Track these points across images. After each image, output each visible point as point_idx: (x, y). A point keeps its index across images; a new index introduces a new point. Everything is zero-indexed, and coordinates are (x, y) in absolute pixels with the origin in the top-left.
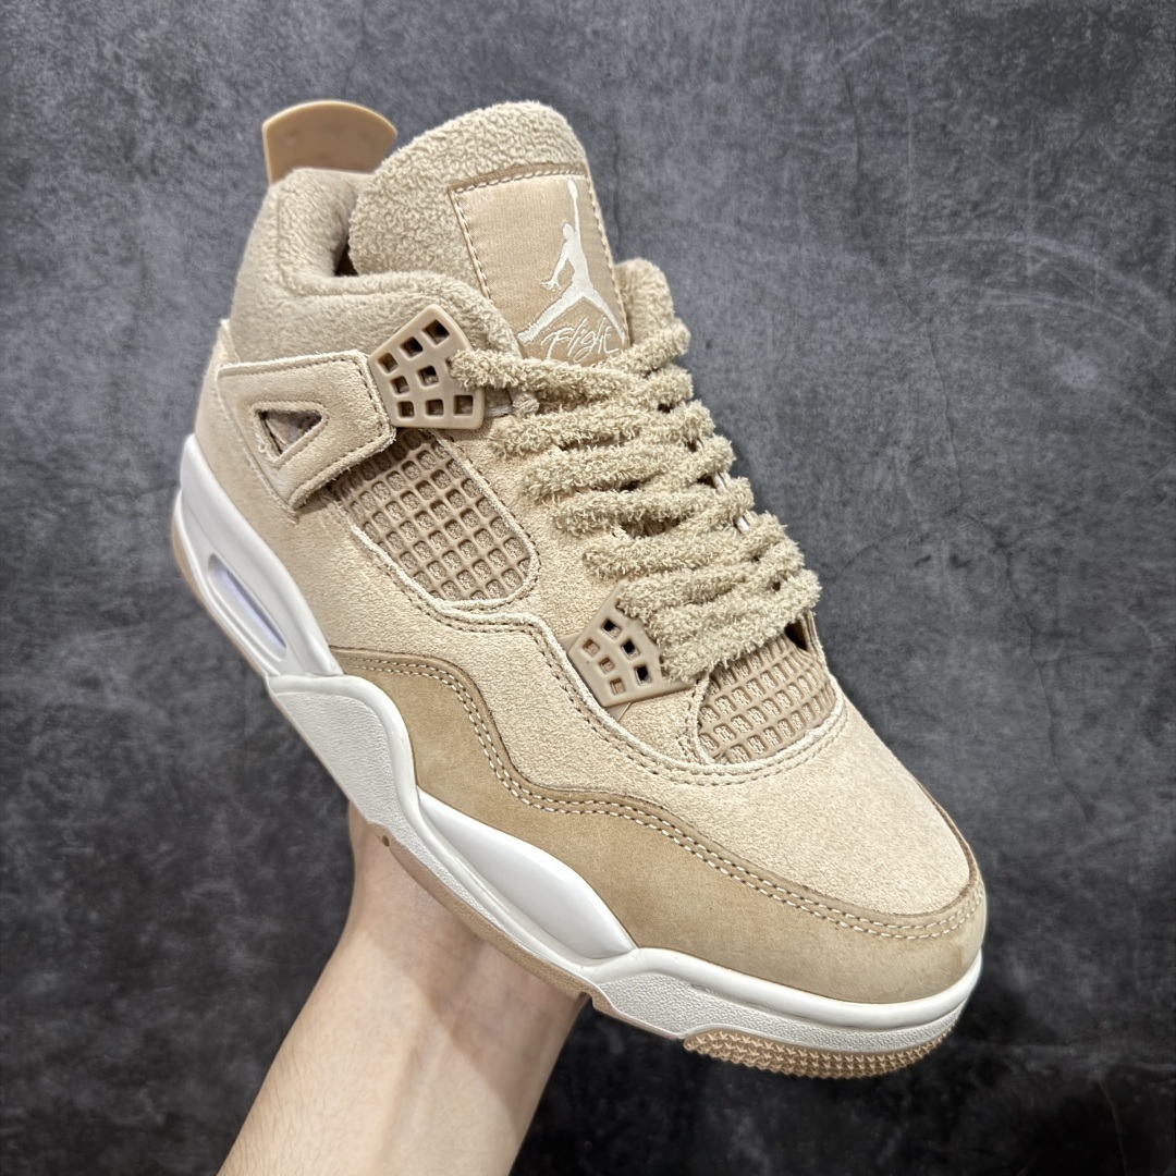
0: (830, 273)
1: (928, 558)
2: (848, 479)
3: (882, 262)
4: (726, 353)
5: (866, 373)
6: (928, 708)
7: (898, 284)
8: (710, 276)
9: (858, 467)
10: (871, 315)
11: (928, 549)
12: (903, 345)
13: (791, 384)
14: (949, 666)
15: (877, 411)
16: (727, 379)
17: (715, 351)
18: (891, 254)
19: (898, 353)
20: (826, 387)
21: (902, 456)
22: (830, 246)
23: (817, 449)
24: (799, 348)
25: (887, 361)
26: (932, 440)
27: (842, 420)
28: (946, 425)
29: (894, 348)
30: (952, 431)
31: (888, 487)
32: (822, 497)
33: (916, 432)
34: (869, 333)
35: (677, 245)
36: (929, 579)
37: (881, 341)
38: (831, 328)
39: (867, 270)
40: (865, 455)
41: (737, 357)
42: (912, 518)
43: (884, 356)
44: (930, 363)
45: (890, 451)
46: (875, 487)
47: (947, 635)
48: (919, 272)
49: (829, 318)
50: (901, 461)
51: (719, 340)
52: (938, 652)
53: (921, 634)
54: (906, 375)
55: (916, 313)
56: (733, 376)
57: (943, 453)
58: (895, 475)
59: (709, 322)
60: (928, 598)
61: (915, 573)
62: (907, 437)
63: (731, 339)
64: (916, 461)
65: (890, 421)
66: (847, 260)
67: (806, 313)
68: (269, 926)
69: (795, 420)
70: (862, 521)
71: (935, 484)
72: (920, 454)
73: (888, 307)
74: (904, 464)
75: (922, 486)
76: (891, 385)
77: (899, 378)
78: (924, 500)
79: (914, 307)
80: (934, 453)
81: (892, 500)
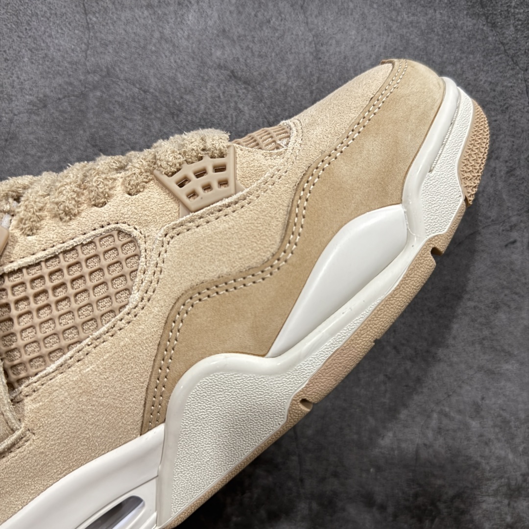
0: (456, 31)
1: (514, 242)
3: (494, 25)
6: (506, 347)
7: (505, 41)
8: (369, 29)
10: (484, 64)
11: (515, 235)
12: (507, 87)
14: (523, 318)
18: (499, 20)
19: (502, 92)
21: (500, 167)
22: (457, 12)
25: (494, 98)
26: (522, 157)
29: (499, 88)
31: (490, 190)
33: (512, 151)
35: (345, 5)
36: (514, 257)
37: (491, 83)
39: (482, 30)
42: (506, 213)
43: (492, 94)
44: (524, 101)
47: (523, 296)
48: (519, 33)
49: (454, 64)
50: (500, 171)
52: (516, 308)
53: (506, 295)
54: (507, 108)
55: (516, 63)
58: (496, 181)
60: (512, 270)
61: (505, 252)
62: (505, 153)
64: (510, 172)
66: (469, 23)
71: (523, 188)
72: (514, 166)
73: (497, 58)
74: (502, 173)
75: (513, 190)
76: (496, 115)
77: (502, 110)
78: (515, 200)
79: (515, 59)
80: (524, 166)
81: (492, 198)
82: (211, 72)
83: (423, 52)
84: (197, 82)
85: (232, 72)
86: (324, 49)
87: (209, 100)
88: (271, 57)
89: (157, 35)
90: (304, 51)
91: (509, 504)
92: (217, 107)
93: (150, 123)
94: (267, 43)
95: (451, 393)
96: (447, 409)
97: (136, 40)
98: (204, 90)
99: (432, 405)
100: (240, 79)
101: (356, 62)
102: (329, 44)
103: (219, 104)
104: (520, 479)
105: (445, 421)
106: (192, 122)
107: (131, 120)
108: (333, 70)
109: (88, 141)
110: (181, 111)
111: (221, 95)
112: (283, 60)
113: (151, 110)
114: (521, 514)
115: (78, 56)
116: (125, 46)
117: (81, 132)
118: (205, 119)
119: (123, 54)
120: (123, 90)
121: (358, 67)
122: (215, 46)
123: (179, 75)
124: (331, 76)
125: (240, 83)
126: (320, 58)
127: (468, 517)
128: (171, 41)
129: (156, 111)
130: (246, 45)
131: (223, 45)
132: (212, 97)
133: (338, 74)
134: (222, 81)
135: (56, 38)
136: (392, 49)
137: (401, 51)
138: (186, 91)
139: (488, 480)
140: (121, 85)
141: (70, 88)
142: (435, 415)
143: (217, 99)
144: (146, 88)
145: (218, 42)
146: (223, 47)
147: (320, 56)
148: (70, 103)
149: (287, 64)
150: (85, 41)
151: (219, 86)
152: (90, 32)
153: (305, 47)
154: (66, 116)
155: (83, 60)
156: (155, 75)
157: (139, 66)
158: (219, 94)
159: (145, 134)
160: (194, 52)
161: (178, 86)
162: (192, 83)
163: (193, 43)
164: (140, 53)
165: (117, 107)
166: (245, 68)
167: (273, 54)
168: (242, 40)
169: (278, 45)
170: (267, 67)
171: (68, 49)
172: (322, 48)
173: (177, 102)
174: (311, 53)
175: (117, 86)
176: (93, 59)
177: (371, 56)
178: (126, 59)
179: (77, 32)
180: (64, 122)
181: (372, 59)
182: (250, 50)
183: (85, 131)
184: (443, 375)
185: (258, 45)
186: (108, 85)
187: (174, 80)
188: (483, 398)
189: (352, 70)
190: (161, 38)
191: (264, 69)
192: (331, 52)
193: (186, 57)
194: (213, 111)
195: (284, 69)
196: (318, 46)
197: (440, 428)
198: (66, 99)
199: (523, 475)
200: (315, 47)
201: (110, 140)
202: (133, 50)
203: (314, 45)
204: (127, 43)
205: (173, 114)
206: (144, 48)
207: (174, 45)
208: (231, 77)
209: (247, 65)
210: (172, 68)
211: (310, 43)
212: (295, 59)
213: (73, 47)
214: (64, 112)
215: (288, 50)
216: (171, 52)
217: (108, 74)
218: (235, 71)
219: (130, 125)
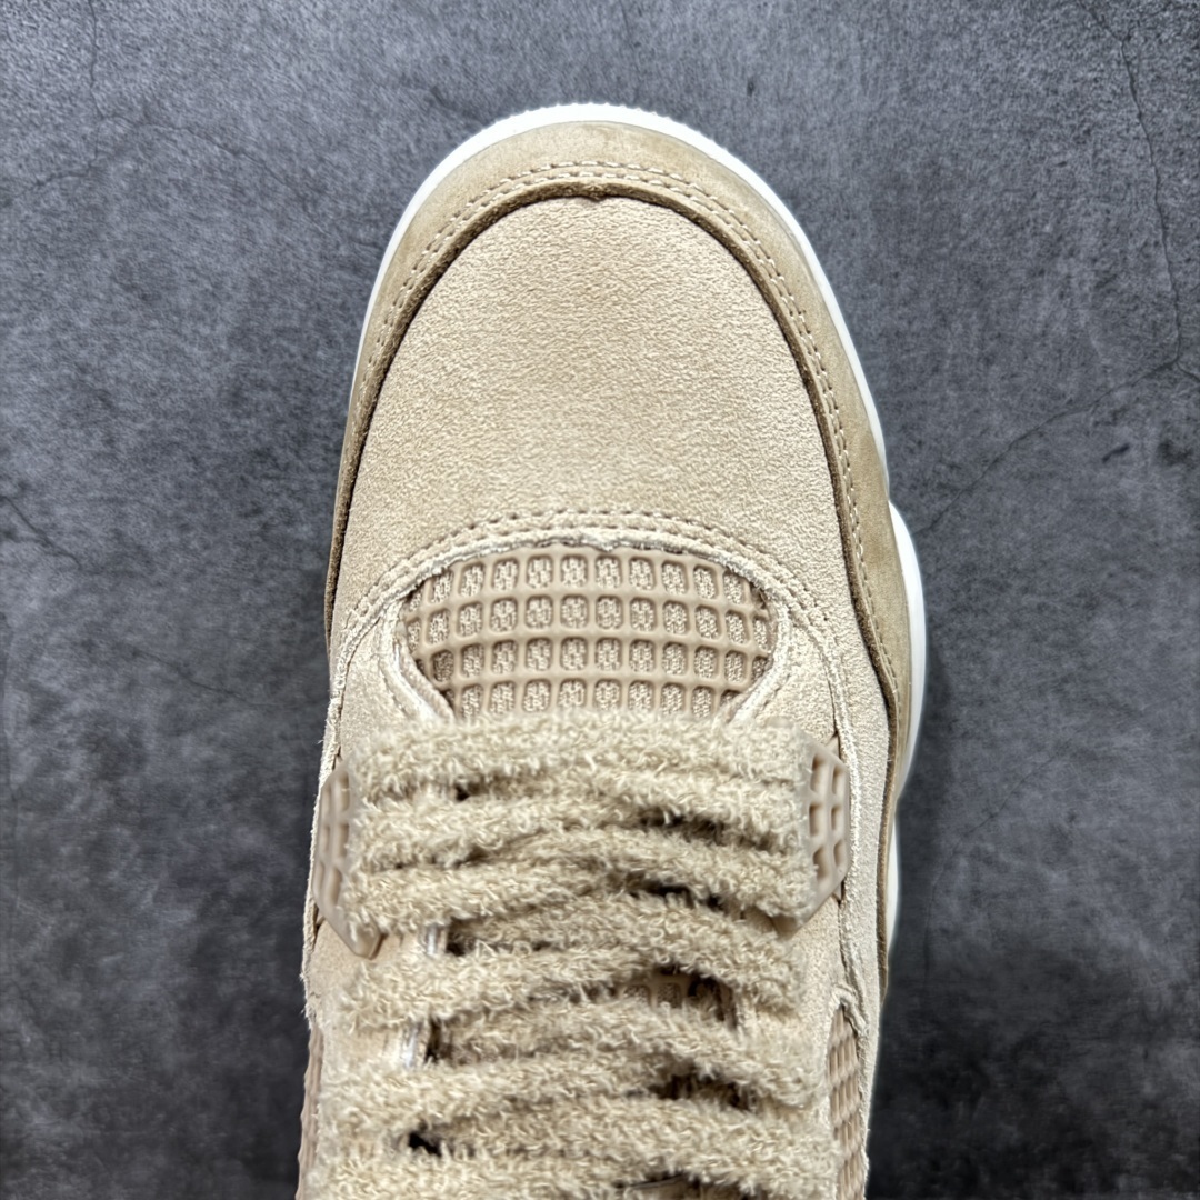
1: (1124, 449)
2: (993, 318)
4: (781, 101)
5: (1021, 131)
6: (1119, 696)
9: (1011, 295)
10: (1028, 29)
11: (1124, 432)
12: (1084, 81)
13: (895, 152)
14: (1154, 627)
15: (1040, 196)
16: (785, 147)
17: (763, 97)
19: (1073, 96)
20: (955, 157)
21: (1081, 274)
23: (942, 265)
24: (906, 89)
25: (1055, 109)
26: (1131, 247)
27: (982, 215)
28: (1155, 219)
29: (1065, 87)
30: (1165, 228)
31: (1060, 329)
32: (950, 351)
33: (1105, 233)
34: (1024, 61)
36: (1125, 484)
37: (1046, 74)
38: (960, 51)
40: (1021, 274)
41: (800, 106)
42: (1100, 381)
43: (1050, 101)
44: (1129, 112)
45: (1062, 267)
46: (1038, 330)
47: (1152, 576)
49: (956, 37)
50: (1081, 283)
51: (768, 79)
52: (1137, 605)
53: (1111, 575)
54: (1088, 132)
55: (1103, 24)
56: (796, 140)
57: (1149, 269)
58: (1072, 308)
59: (750, 48)
60: (1122, 515)
61: (1103, 474)
62: (1090, 241)
63: (791, 74)
64: (1105, 283)
65: (1062, 214)
67: (917, 29)
68: (82, 1076)
69: (903, 215)
70: (1016, 388)
71: (1137, 321)
72: (1113, 271)
73: (1057, 13)
74: (1086, 289)
75: (1114, 326)
76: (1064, 151)
77: (1076, 138)
78: (1118, 349)
79: (1100, 13)
80: (1136, 268)
81: (1067, 351)
82: (384, 95)
83: (880, 12)
84: (354, 120)
85: (435, 90)
86: (644, 21)
87: (386, 161)
88: (522, 48)
89: (253, 16)
90: (599, 29)
91: (1146, 1056)
92: (404, 175)
93: (252, 225)
94: (511, 16)
95: (997, 810)
96: (990, 848)
97: (205, 31)
98: (372, 137)
99: (956, 840)
100: (454, 107)
101: (723, 48)
102: (657, 8)
103: (409, 168)
104: (1168, 996)
105: (988, 875)
106: (350, 215)
107: (208, 221)
108: (671, 70)
109: (113, 278)
110: (321, 191)
111: (412, 146)
112: (550, 55)
113: (252, 194)
114: (1175, 1076)
115: (73, 79)
116: (182, 49)
117: (97, 258)
118: (378, 207)
119: (178, 69)
120: (184, 153)
121: (729, 60)
122: (391, 31)
123: (312, 108)
124: (667, 85)
125: (455, 116)
126: (638, 44)
127: (1053, 1090)
128: (287, 28)
129: (263, 195)
130: (463, 24)
131: (408, 28)
132: (391, 153)
133: (682, 78)
134: (412, 112)
135: (21, 40)
136: (807, 10)
137: (828, 13)
138: (330, 143)
139: (1096, 1002)
140: (179, 139)
141: (62, 157)
142: (963, 863)
143: (404, 156)
144: (238, 142)
145: (397, 22)
146: (409, 35)
147: (637, 38)
148: (64, 192)
149: (561, 62)
150: (88, 41)
151: (405, 125)
152: (96, 20)
153: (600, 20)
154: (58, 222)
155: (85, 88)
156: (255, 112)
157: (216, 92)
158: (408, 146)
159: (243, 251)
160: (341, 52)
161: (311, 133)
162: (342, 123)
163: (338, 30)
164: (217, 61)
165: (174, 192)
166: (464, 80)
167: (528, 43)
168: (453, 13)
169: (537, 20)
170: (515, 75)
171: (48, 64)
172: (641, 20)
173: (312, 171)
174: (617, 34)
175: (170, 145)
176: (107, 83)
177: (757, 30)
178: (185, 78)
179: (65, 21)
180: (54, 238)
181: (760, 37)
182: (472, 37)
183: (105, 256)
184: (976, 769)
185: (491, 23)
186: (150, 144)
187: (300, 119)
188: (1072, 818)
189: (714, 66)
190: (263, 22)
191: (507, 78)
192: (663, 26)
193: (324, 64)
194: (395, 185)
195: (555, 76)
196: (630, 15)
197: (976, 892)
198: (55, 184)
199: (1176, 987)
200: (625, 16)
201: (163, 272)
202: (201, 56)
203: (621, 15)
204: (183, 40)
205: (302, 200)
206: (226, 49)
207: (294, 38)
208: (431, 102)
209: (467, 73)
210: (293, 92)
211: (613, 9)
212: (578, 50)
213: (59, 57)
214: (53, 213)
215: (561, 30)
216: (286, 54)
217: (148, 117)
218: (441, 88)
219: (207, 233)
